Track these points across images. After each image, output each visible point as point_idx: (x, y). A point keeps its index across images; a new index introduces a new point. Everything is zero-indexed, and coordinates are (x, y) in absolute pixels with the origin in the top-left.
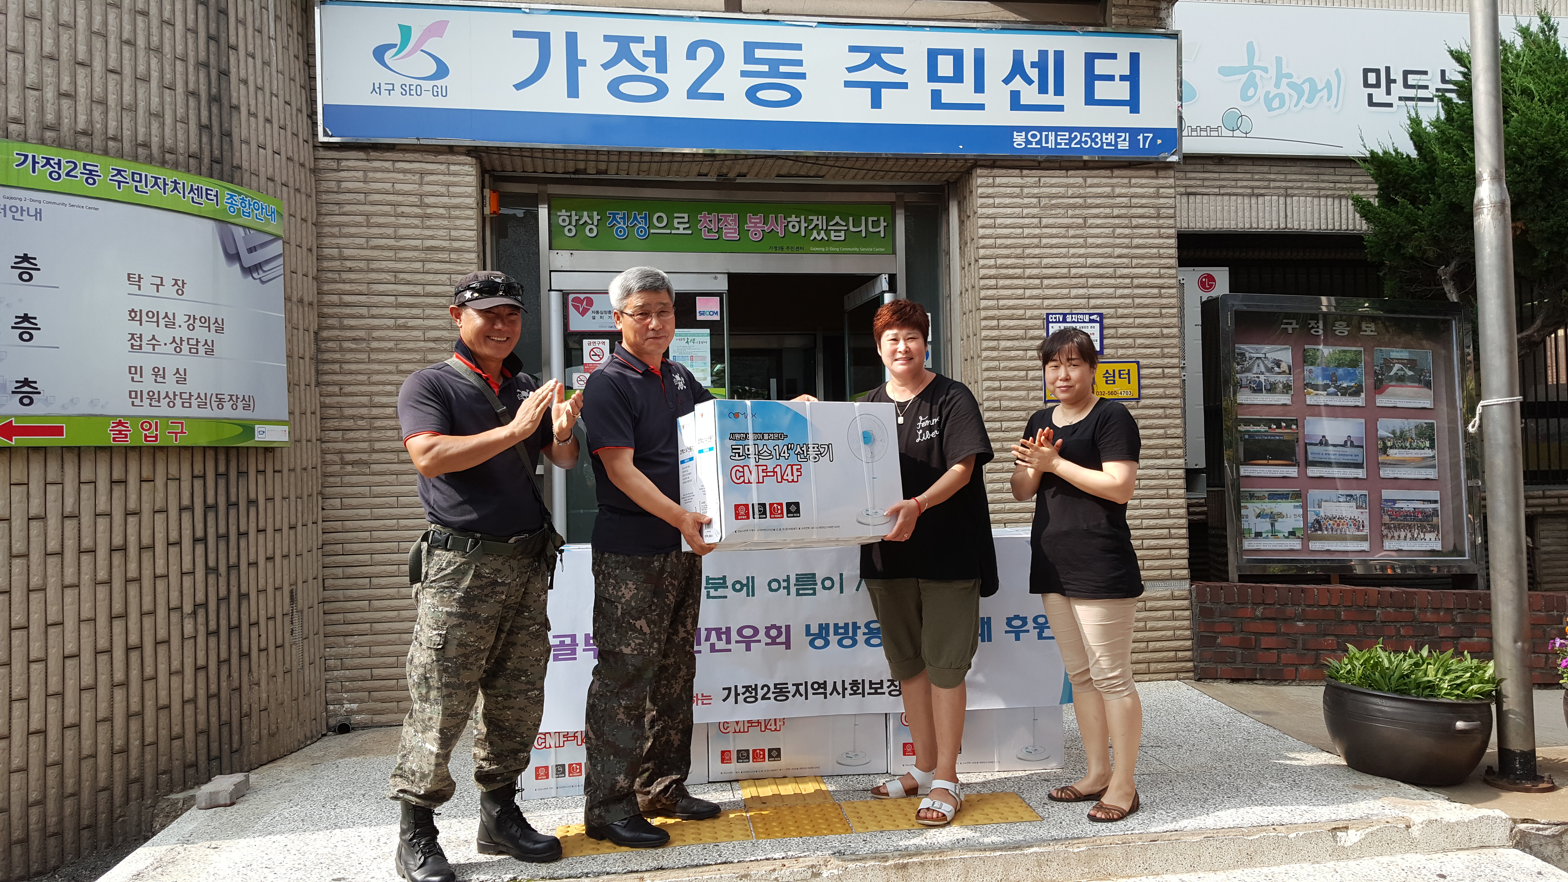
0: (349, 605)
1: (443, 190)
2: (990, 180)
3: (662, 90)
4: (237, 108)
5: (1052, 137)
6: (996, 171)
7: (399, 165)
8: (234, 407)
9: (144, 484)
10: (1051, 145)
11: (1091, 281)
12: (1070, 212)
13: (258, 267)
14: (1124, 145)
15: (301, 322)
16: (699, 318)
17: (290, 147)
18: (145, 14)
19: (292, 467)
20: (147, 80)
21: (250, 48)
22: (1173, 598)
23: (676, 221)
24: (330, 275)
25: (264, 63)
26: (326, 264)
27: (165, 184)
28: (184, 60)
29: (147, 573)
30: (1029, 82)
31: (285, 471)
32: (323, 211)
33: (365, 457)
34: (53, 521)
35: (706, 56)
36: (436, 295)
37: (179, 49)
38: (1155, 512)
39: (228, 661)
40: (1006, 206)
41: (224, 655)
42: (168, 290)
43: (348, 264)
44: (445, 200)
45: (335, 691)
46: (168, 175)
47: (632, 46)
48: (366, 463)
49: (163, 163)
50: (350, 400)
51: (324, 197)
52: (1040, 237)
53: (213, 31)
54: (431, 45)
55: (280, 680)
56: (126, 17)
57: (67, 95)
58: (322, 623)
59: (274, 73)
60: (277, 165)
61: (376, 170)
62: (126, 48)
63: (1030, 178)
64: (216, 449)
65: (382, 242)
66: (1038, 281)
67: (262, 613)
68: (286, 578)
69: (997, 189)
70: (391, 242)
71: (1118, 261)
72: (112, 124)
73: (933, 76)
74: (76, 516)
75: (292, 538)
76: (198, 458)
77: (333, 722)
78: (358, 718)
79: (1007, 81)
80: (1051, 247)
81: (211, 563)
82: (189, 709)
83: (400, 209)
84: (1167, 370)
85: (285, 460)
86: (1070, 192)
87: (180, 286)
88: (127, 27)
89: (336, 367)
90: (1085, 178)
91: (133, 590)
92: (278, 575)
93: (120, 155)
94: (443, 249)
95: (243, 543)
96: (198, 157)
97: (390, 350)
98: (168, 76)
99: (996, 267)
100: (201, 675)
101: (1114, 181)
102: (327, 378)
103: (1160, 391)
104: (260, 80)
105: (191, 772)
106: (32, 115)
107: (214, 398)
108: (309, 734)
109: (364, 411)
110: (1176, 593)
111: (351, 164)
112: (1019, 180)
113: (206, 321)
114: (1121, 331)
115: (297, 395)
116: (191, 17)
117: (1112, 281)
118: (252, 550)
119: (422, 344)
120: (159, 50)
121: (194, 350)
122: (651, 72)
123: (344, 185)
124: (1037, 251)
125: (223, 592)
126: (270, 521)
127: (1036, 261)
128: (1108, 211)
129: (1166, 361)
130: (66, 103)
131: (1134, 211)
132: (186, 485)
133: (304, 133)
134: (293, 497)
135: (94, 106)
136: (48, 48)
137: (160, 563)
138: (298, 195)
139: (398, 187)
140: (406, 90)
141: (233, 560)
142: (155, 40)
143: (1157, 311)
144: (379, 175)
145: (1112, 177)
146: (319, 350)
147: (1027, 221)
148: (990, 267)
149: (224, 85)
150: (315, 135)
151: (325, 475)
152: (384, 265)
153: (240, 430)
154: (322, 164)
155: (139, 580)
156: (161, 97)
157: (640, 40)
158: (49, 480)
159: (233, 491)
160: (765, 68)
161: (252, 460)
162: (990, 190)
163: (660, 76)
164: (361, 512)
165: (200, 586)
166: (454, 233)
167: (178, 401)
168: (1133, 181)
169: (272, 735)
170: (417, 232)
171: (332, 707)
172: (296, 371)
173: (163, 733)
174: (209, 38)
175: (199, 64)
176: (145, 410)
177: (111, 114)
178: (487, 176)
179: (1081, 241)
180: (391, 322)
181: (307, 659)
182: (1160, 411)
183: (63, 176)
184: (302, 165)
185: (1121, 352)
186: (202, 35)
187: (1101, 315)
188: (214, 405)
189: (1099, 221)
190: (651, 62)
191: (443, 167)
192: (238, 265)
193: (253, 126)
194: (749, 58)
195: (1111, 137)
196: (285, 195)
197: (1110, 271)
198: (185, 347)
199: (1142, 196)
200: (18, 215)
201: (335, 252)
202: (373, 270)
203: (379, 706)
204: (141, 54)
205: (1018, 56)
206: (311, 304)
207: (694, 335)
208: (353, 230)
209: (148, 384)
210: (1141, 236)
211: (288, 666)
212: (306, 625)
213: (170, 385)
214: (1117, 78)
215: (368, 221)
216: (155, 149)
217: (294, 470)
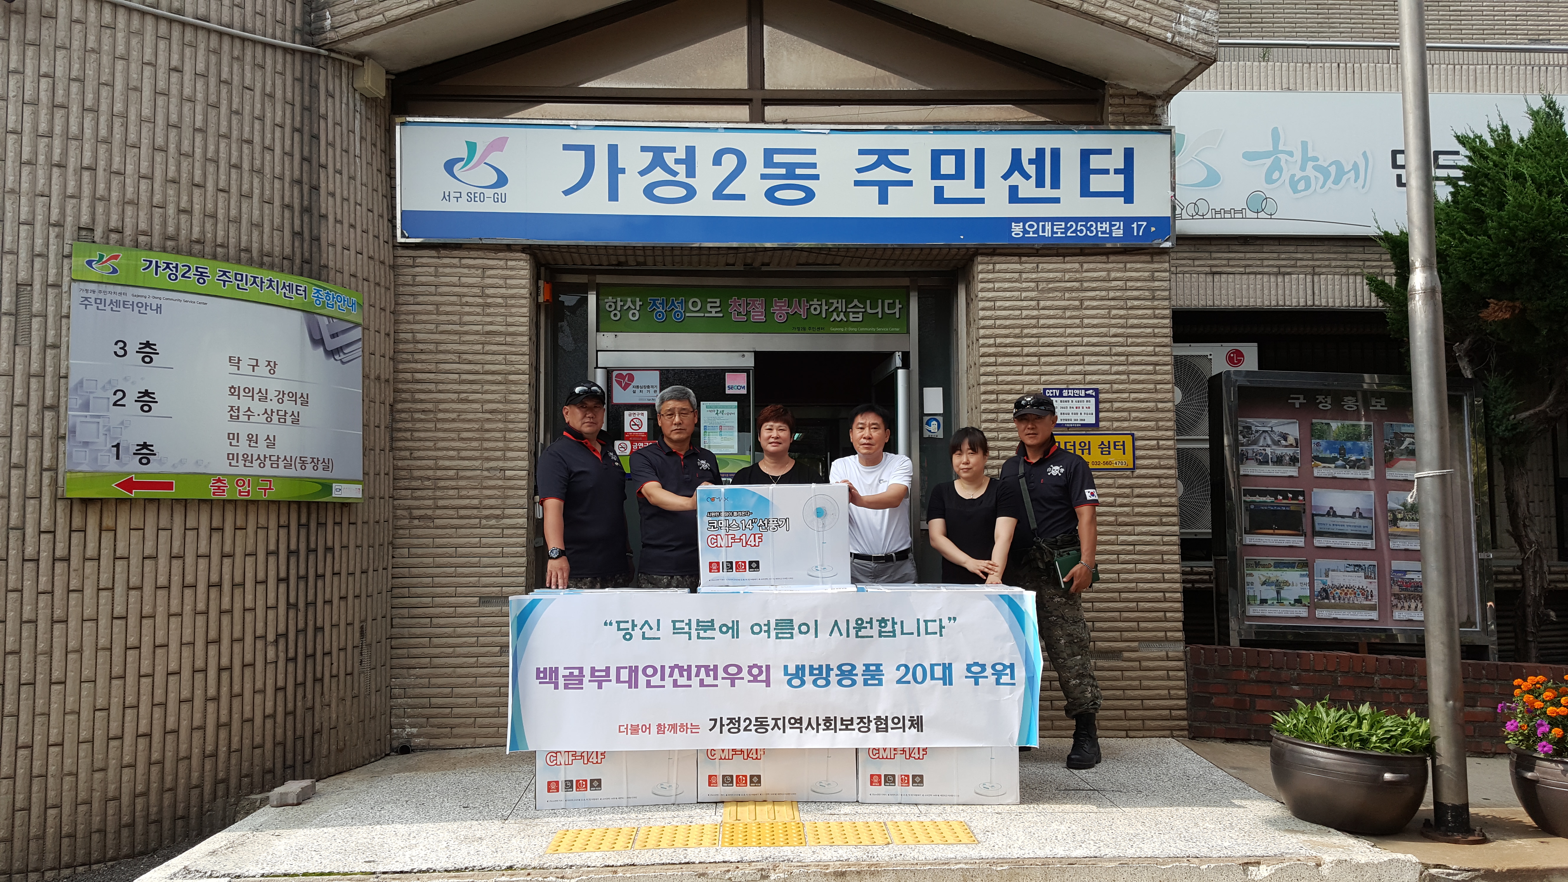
0: (413, 641)
1: (501, 282)
2: (991, 267)
3: (691, 193)
4: (325, 217)
5: (1048, 226)
6: (996, 259)
7: (464, 261)
8: (316, 468)
9: (238, 532)
10: (1048, 234)
11: (1087, 359)
12: (1067, 295)
13: (339, 350)
14: (1118, 233)
15: (378, 396)
16: (728, 392)
17: (371, 247)
18: (250, 142)
19: (365, 520)
20: (250, 196)
21: (338, 166)
22: (1168, 659)
23: (709, 305)
24: (404, 356)
25: (350, 178)
26: (401, 347)
27: (262, 282)
28: (281, 179)
29: (238, 606)
30: (1027, 177)
31: (359, 522)
32: (400, 301)
33: (429, 512)
34: (163, 560)
35: (730, 162)
36: (493, 373)
37: (278, 169)
38: (1150, 576)
39: (304, 684)
40: (1005, 290)
41: (300, 679)
42: (263, 370)
43: (420, 346)
44: (503, 291)
45: (398, 716)
46: (265, 275)
47: (666, 155)
48: (431, 518)
49: (261, 265)
50: (419, 463)
51: (401, 289)
52: (1037, 318)
53: (306, 153)
54: (492, 159)
55: (348, 703)
56: (234, 146)
57: (184, 211)
58: (389, 657)
59: (359, 186)
60: (359, 263)
61: (445, 266)
62: (233, 171)
63: (1029, 264)
64: (299, 503)
65: (449, 328)
66: (1035, 359)
67: (335, 644)
68: (357, 615)
69: (996, 275)
70: (457, 328)
71: (1114, 340)
72: (221, 233)
73: (936, 174)
74: (182, 557)
75: (364, 581)
76: (284, 511)
77: (395, 744)
78: (417, 740)
79: (1006, 177)
80: (1049, 327)
81: (292, 600)
82: (269, 723)
83: (464, 300)
84: (1161, 442)
85: (360, 515)
86: (1067, 277)
87: (272, 366)
88: (235, 154)
89: (408, 435)
90: (1081, 263)
91: (226, 620)
92: (350, 612)
93: (227, 259)
94: (500, 333)
95: (320, 583)
96: (291, 259)
97: (454, 420)
98: (267, 193)
99: (995, 345)
100: (280, 695)
101: (1110, 266)
102: (400, 444)
103: (1155, 462)
104: (345, 193)
105: (269, 777)
106: (157, 228)
107: (298, 460)
108: (373, 752)
109: (430, 473)
110: (1170, 654)
111: (424, 260)
112: (1018, 266)
113: (293, 396)
114: (1116, 405)
115: (372, 457)
116: (288, 143)
117: (1108, 359)
118: (328, 590)
119: (480, 415)
120: (261, 172)
121: (282, 420)
122: (682, 177)
123: (418, 279)
124: (1035, 331)
125: (301, 625)
126: (344, 565)
127: (1034, 340)
128: (1104, 293)
129: (1161, 433)
130: (184, 218)
131: (1129, 293)
132: (272, 534)
133: (384, 235)
134: (365, 546)
135: (206, 219)
136: (171, 173)
137: (249, 597)
138: (378, 288)
139: (464, 280)
140: (471, 198)
141: (311, 598)
142: (257, 163)
143: (1152, 386)
144: (448, 270)
145: (1108, 262)
146: (394, 420)
147: (1025, 303)
148: (990, 346)
149: (314, 198)
150: (394, 236)
151: (396, 528)
152: (450, 347)
153: (320, 487)
154: (400, 261)
155: (231, 611)
156: (262, 210)
157: (672, 150)
158: (161, 526)
159: (313, 539)
160: (783, 171)
161: (330, 514)
162: (990, 276)
163: (689, 181)
164: (425, 560)
165: (282, 619)
166: (510, 320)
167: (268, 463)
168: (1128, 266)
169: (339, 751)
170: (479, 318)
171: (395, 731)
172: (372, 438)
173: (247, 742)
174: (303, 159)
175: (293, 182)
176: (241, 470)
177: (220, 226)
178: (543, 269)
179: (1078, 321)
180: (454, 396)
181: (373, 687)
182: (1155, 481)
183: (179, 277)
184: (383, 263)
185: (1116, 424)
186: (297, 156)
187: (1096, 390)
188: (298, 466)
189: (1095, 303)
190: (681, 169)
191: (502, 263)
192: (322, 349)
193: (339, 231)
194: (769, 162)
195: (1106, 226)
196: (366, 289)
197: (1106, 349)
198: (275, 417)
199: (1137, 280)
200: (143, 310)
201: (409, 336)
202: (441, 352)
203: (436, 731)
204: (246, 175)
205: (1016, 154)
206: (387, 381)
207: (723, 407)
208: (424, 318)
209: (243, 447)
210: (1136, 317)
211: (356, 691)
212: (374, 658)
213: (262, 449)
214: (1112, 172)
215: (437, 309)
216: (255, 254)
217: (367, 522)
